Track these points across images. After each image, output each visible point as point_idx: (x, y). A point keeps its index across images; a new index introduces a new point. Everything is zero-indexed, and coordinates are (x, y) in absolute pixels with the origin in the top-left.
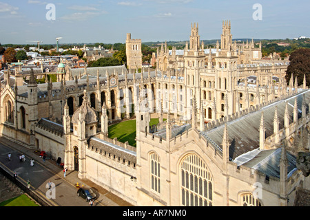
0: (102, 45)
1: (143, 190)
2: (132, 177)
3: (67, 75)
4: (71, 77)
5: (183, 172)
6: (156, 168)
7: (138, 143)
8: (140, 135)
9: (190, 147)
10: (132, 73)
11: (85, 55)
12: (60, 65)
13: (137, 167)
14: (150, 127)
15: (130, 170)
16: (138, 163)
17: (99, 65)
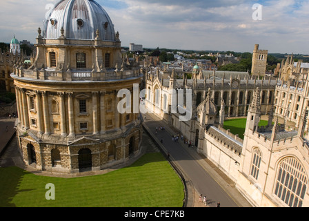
0: (233, 53)
1: (243, 174)
2: (236, 162)
3: (200, 75)
4: (202, 77)
5: (281, 170)
6: (257, 160)
7: (245, 137)
8: (248, 132)
9: (291, 151)
10: (254, 79)
11: (217, 60)
12: (195, 67)
13: (242, 156)
14: (258, 127)
15: (236, 156)
16: (243, 152)
17: (226, 70)
